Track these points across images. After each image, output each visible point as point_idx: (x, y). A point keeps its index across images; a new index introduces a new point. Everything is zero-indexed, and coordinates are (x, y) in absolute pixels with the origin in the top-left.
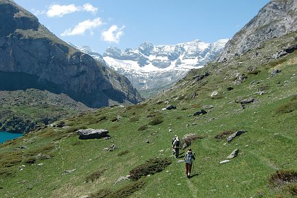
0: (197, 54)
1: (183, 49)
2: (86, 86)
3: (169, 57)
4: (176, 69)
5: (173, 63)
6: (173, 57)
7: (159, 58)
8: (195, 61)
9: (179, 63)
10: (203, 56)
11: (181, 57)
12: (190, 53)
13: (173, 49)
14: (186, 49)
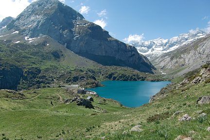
0: (162, 45)
1: (154, 43)
2: (135, 61)
3: (147, 47)
4: (152, 53)
5: (150, 50)
6: (149, 47)
7: (142, 48)
8: (161, 48)
9: (153, 50)
10: (165, 46)
11: (154, 47)
12: (158, 45)
13: (149, 43)
14: (156, 43)
